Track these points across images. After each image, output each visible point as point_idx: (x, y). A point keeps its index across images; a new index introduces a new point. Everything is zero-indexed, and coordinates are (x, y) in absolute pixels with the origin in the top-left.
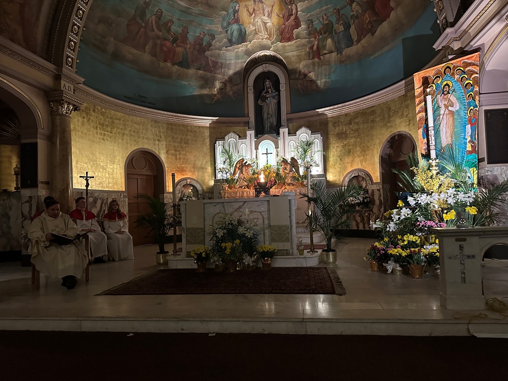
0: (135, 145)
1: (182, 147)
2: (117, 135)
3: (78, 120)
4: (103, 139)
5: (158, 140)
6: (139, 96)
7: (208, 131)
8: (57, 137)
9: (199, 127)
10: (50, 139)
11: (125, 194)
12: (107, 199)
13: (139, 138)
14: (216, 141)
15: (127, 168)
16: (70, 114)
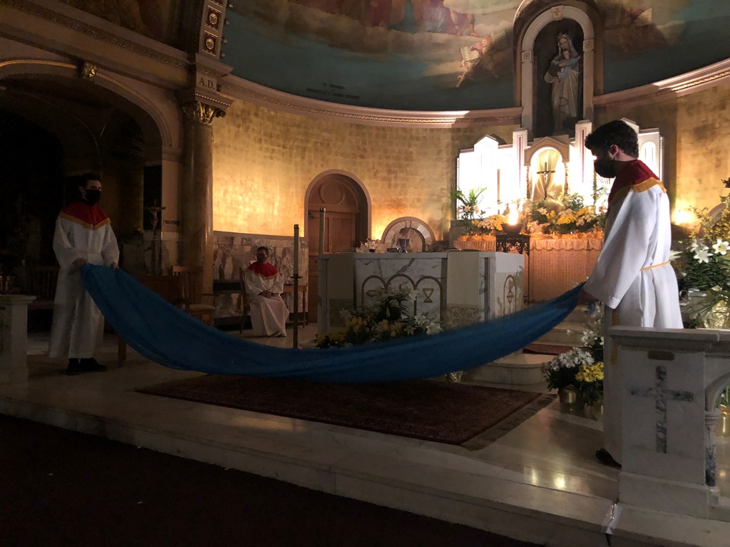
0: (322, 166)
1: (400, 166)
2: (295, 151)
3: (229, 132)
4: (272, 158)
5: (362, 157)
6: (331, 86)
7: (450, 135)
8: (191, 157)
9: (432, 130)
10: (183, 159)
11: (303, 242)
12: (275, 248)
13: (329, 154)
14: (459, 152)
15: (309, 202)
16: (210, 122)
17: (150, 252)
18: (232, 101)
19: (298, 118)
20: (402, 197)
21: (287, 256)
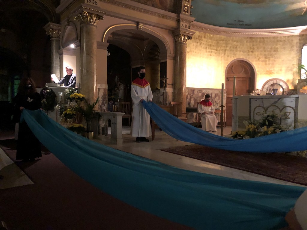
0: (233, 57)
1: (271, 55)
2: (221, 51)
3: (193, 45)
4: (211, 55)
5: (252, 52)
6: (238, 21)
7: (298, 38)
8: (178, 57)
9: (288, 36)
10: (175, 59)
11: (224, 91)
12: (212, 94)
13: (237, 51)
14: (303, 46)
15: (227, 73)
16: (186, 42)
17: (162, 96)
18: (195, 32)
19: (223, 37)
20: (272, 69)
21: (217, 97)
